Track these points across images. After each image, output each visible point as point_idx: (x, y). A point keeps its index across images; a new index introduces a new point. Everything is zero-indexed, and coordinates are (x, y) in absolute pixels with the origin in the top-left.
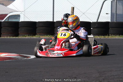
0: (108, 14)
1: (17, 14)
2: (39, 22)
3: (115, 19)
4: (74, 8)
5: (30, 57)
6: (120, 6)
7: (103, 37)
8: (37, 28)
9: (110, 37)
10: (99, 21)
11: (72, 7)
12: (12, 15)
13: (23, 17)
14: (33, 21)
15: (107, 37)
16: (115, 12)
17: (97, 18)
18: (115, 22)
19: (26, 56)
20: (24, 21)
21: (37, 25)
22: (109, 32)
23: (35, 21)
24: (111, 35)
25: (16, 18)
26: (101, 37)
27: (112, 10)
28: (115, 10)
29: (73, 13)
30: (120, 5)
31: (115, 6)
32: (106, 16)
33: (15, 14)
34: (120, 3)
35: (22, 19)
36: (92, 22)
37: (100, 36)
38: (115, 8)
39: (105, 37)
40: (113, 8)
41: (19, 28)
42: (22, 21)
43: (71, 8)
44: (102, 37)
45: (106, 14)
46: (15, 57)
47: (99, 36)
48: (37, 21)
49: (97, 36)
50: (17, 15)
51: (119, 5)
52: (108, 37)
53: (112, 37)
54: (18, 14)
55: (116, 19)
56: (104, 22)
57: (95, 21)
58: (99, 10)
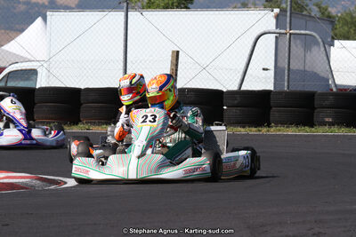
0: (267, 70)
1: (28, 68)
2: (88, 90)
3: (286, 84)
4: (178, 52)
5: (66, 183)
6: (297, 49)
7: (254, 129)
8: (82, 104)
9: (274, 131)
10: (243, 88)
11: (173, 52)
12: (15, 69)
13: (44, 74)
14: (73, 86)
15: (264, 130)
16: (286, 66)
17: (238, 81)
18: (286, 92)
19: (54, 180)
20: (48, 86)
21: (82, 98)
22: (271, 118)
23: (77, 87)
24: (276, 124)
25: (27, 79)
26: (251, 131)
27: (279, 58)
28: (287, 60)
29: (177, 65)
30: (299, 46)
31: (287, 49)
32: (264, 75)
33: (24, 68)
34: (298, 42)
35: (42, 82)
36: (225, 90)
37: (247, 128)
38: (287, 55)
39: (260, 131)
40: (280, 54)
41: (35, 104)
42: (43, 86)
43: (171, 53)
44: (253, 131)
45: (264, 69)
46: (26, 184)
47: (244, 127)
48: (82, 87)
49: (239, 129)
50: (31, 70)
51: (297, 46)
52: (268, 131)
53: (280, 130)
54: (33, 68)
55: (288, 82)
56: (259, 91)
57: (234, 87)
58: (246, 60)
